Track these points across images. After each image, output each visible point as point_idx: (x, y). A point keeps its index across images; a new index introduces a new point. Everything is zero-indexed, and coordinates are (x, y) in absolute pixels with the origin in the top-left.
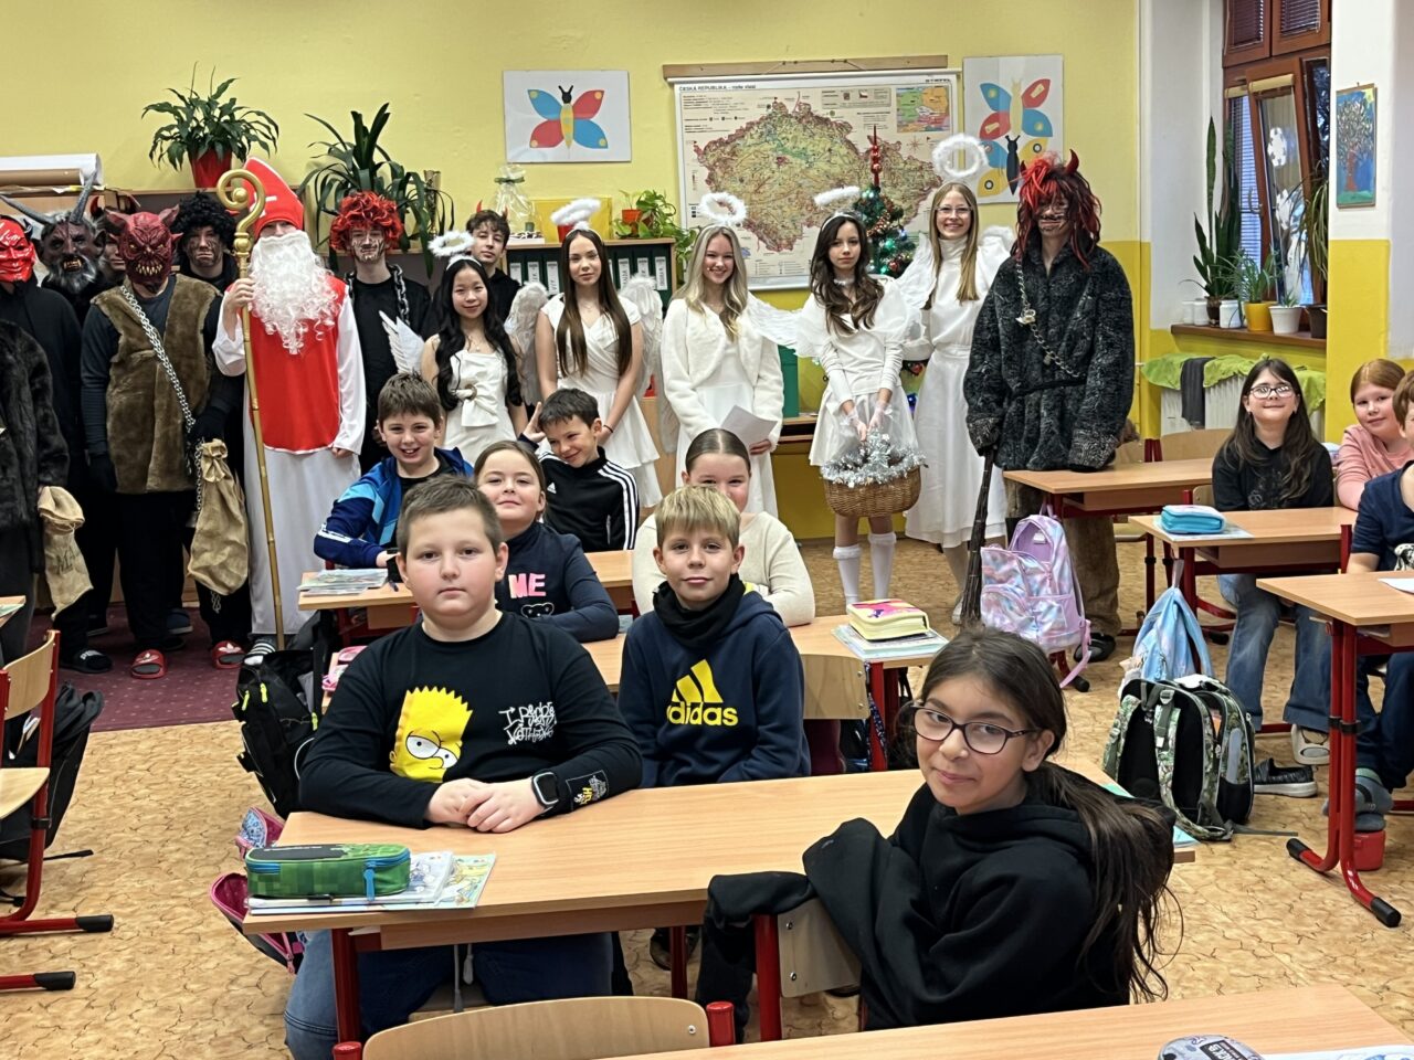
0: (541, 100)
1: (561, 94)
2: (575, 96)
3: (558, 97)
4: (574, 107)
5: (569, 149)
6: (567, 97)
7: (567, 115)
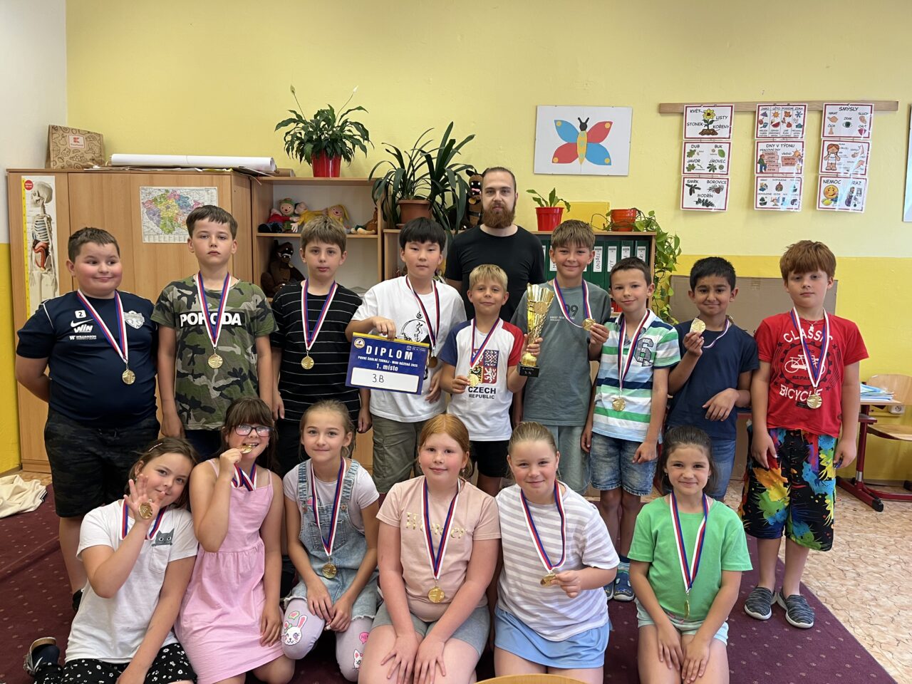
0: (563, 128)
1: (579, 124)
2: (590, 126)
3: (577, 125)
4: (587, 133)
5: (581, 165)
6: (583, 126)
7: (582, 139)
